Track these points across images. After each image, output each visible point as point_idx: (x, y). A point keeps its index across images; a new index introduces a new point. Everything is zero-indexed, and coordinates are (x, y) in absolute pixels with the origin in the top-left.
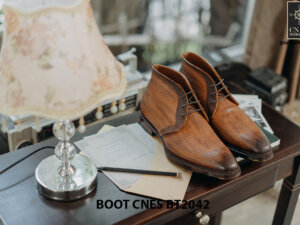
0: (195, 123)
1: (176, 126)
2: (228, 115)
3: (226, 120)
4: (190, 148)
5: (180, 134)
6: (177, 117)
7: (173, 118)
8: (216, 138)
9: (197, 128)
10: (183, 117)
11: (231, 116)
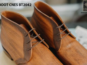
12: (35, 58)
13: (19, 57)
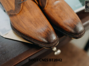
0: (28, 8)
1: (16, 10)
2: (55, 6)
3: (54, 11)
4: (25, 27)
5: (18, 16)
6: (15, 4)
7: (13, 5)
8: (43, 17)
9: (30, 12)
10: (20, 4)
11: (57, 8)
12: (25, 11)
13: (11, 9)
